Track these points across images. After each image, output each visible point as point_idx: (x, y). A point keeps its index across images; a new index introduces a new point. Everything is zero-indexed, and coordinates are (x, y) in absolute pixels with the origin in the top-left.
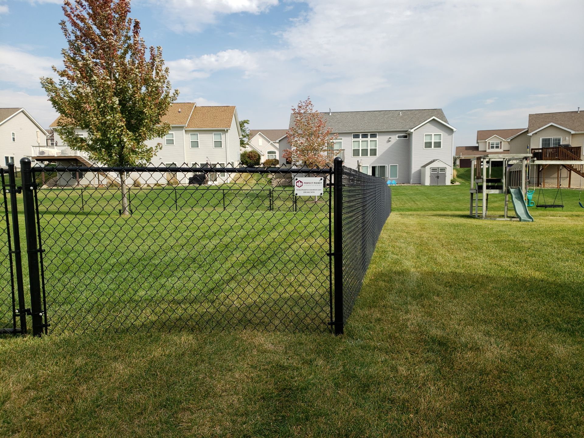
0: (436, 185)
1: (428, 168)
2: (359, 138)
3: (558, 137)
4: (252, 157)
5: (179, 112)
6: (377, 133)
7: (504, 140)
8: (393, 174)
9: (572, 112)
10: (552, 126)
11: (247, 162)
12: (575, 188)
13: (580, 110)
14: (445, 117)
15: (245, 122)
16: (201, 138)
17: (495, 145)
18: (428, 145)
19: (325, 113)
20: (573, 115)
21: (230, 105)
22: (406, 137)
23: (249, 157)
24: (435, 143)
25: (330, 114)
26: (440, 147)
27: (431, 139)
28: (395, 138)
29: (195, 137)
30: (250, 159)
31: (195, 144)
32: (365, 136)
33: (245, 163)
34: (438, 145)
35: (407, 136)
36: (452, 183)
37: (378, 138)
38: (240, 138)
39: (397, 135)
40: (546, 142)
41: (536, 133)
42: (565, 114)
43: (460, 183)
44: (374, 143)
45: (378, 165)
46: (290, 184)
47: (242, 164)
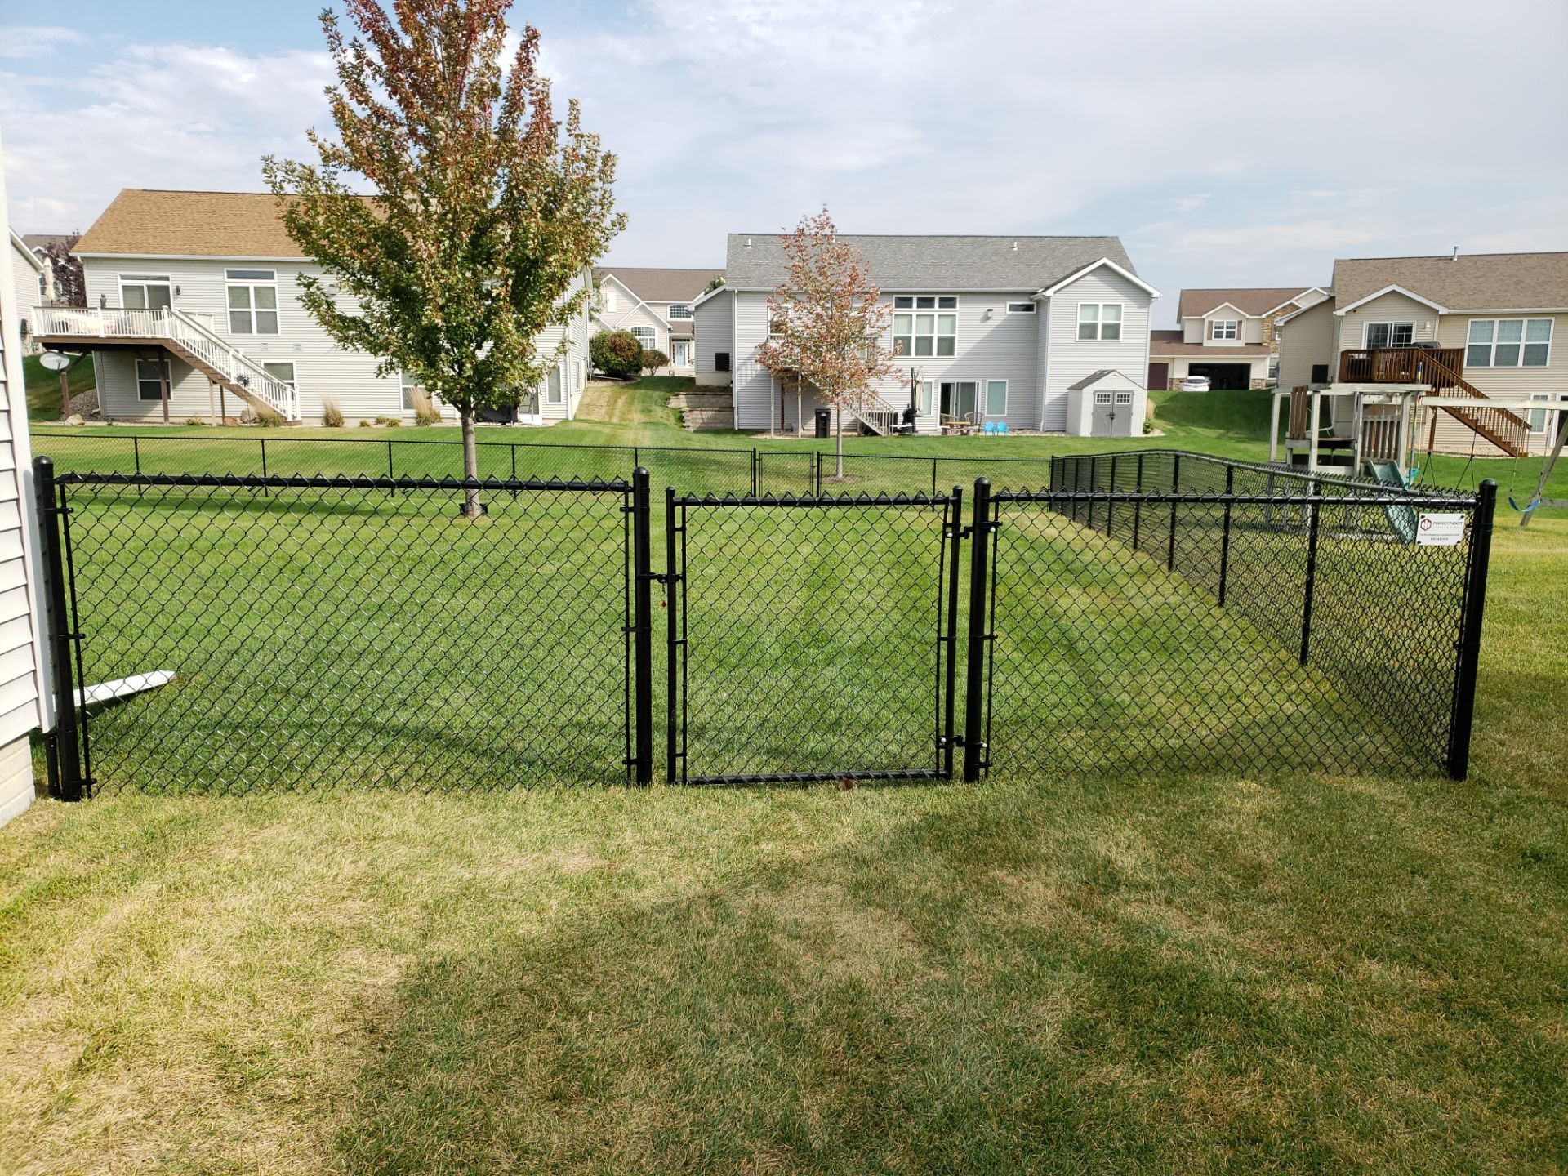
0: (1108, 435)
1: (1088, 392)
2: (910, 306)
3: (1404, 322)
4: (621, 349)
6: (957, 296)
7: (1248, 316)
8: (996, 404)
9: (1440, 258)
10: (1393, 292)
11: (608, 362)
12: (1445, 450)
13: (1459, 253)
14: (1127, 258)
17: (1225, 330)
18: (1088, 331)
20: (1441, 264)
22: (1029, 308)
23: (613, 350)
24: (1105, 326)
26: (1116, 337)
27: (1096, 317)
28: (1002, 311)
30: (617, 355)
32: (926, 302)
33: (603, 364)
34: (1112, 332)
35: (1032, 307)
36: (1145, 432)
37: (959, 310)
39: (1008, 304)
40: (1379, 332)
41: (1354, 311)
42: (1422, 261)
43: (1163, 431)
44: (948, 321)
45: (956, 381)
46: (729, 426)
47: (594, 367)
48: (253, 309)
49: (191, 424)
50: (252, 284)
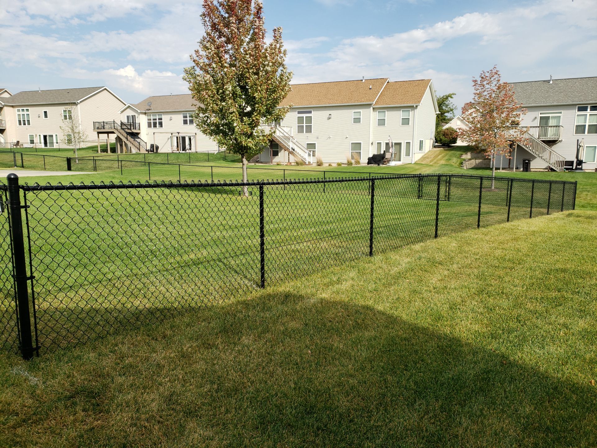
2: (586, 110)
4: (447, 135)
5: (370, 89)
11: (441, 140)
15: (449, 96)
16: (389, 115)
19: (544, 81)
21: (426, 79)
23: (444, 135)
25: (551, 82)
29: (382, 114)
30: (445, 137)
31: (382, 122)
32: (595, 108)
33: (439, 141)
38: (436, 114)
46: (488, 166)
47: (436, 142)
48: (305, 125)
49: (278, 164)
50: (305, 115)
